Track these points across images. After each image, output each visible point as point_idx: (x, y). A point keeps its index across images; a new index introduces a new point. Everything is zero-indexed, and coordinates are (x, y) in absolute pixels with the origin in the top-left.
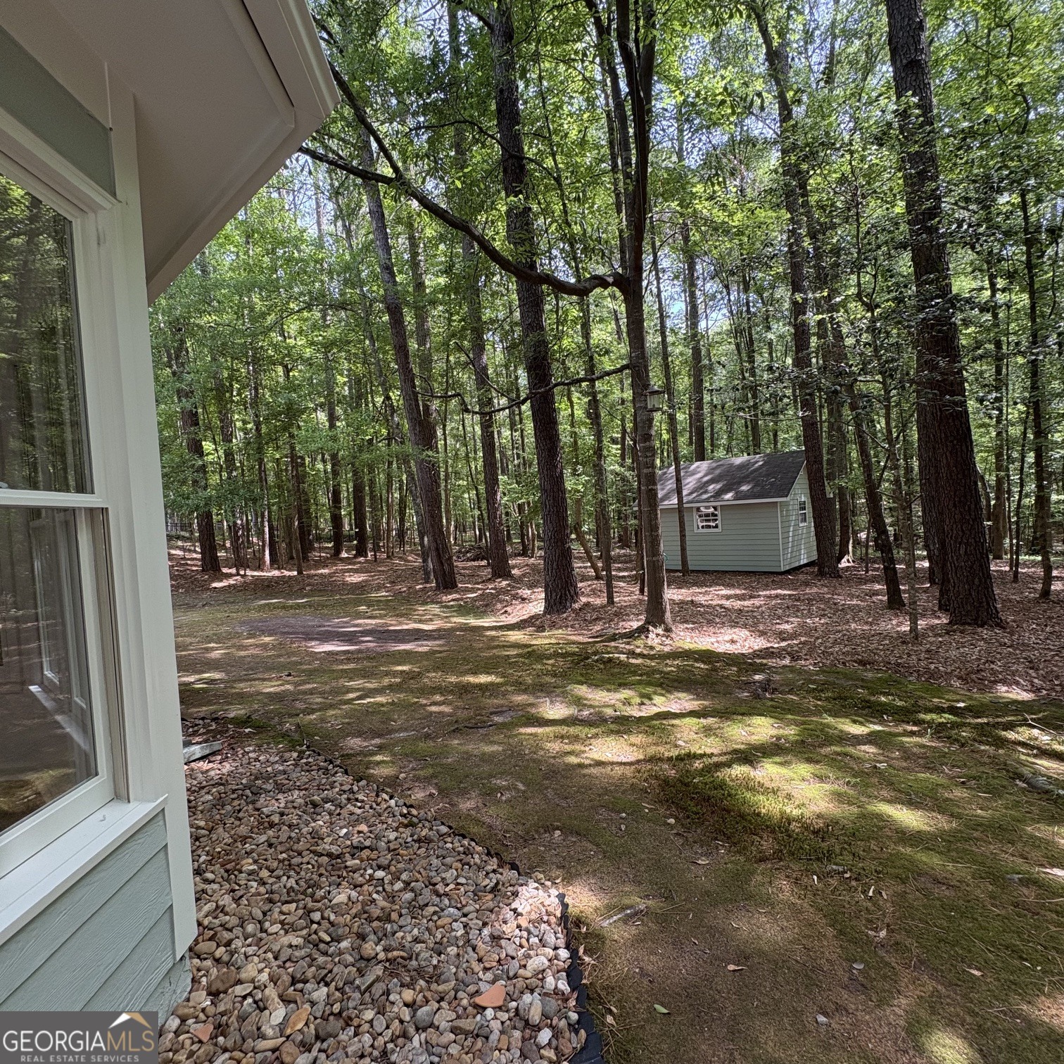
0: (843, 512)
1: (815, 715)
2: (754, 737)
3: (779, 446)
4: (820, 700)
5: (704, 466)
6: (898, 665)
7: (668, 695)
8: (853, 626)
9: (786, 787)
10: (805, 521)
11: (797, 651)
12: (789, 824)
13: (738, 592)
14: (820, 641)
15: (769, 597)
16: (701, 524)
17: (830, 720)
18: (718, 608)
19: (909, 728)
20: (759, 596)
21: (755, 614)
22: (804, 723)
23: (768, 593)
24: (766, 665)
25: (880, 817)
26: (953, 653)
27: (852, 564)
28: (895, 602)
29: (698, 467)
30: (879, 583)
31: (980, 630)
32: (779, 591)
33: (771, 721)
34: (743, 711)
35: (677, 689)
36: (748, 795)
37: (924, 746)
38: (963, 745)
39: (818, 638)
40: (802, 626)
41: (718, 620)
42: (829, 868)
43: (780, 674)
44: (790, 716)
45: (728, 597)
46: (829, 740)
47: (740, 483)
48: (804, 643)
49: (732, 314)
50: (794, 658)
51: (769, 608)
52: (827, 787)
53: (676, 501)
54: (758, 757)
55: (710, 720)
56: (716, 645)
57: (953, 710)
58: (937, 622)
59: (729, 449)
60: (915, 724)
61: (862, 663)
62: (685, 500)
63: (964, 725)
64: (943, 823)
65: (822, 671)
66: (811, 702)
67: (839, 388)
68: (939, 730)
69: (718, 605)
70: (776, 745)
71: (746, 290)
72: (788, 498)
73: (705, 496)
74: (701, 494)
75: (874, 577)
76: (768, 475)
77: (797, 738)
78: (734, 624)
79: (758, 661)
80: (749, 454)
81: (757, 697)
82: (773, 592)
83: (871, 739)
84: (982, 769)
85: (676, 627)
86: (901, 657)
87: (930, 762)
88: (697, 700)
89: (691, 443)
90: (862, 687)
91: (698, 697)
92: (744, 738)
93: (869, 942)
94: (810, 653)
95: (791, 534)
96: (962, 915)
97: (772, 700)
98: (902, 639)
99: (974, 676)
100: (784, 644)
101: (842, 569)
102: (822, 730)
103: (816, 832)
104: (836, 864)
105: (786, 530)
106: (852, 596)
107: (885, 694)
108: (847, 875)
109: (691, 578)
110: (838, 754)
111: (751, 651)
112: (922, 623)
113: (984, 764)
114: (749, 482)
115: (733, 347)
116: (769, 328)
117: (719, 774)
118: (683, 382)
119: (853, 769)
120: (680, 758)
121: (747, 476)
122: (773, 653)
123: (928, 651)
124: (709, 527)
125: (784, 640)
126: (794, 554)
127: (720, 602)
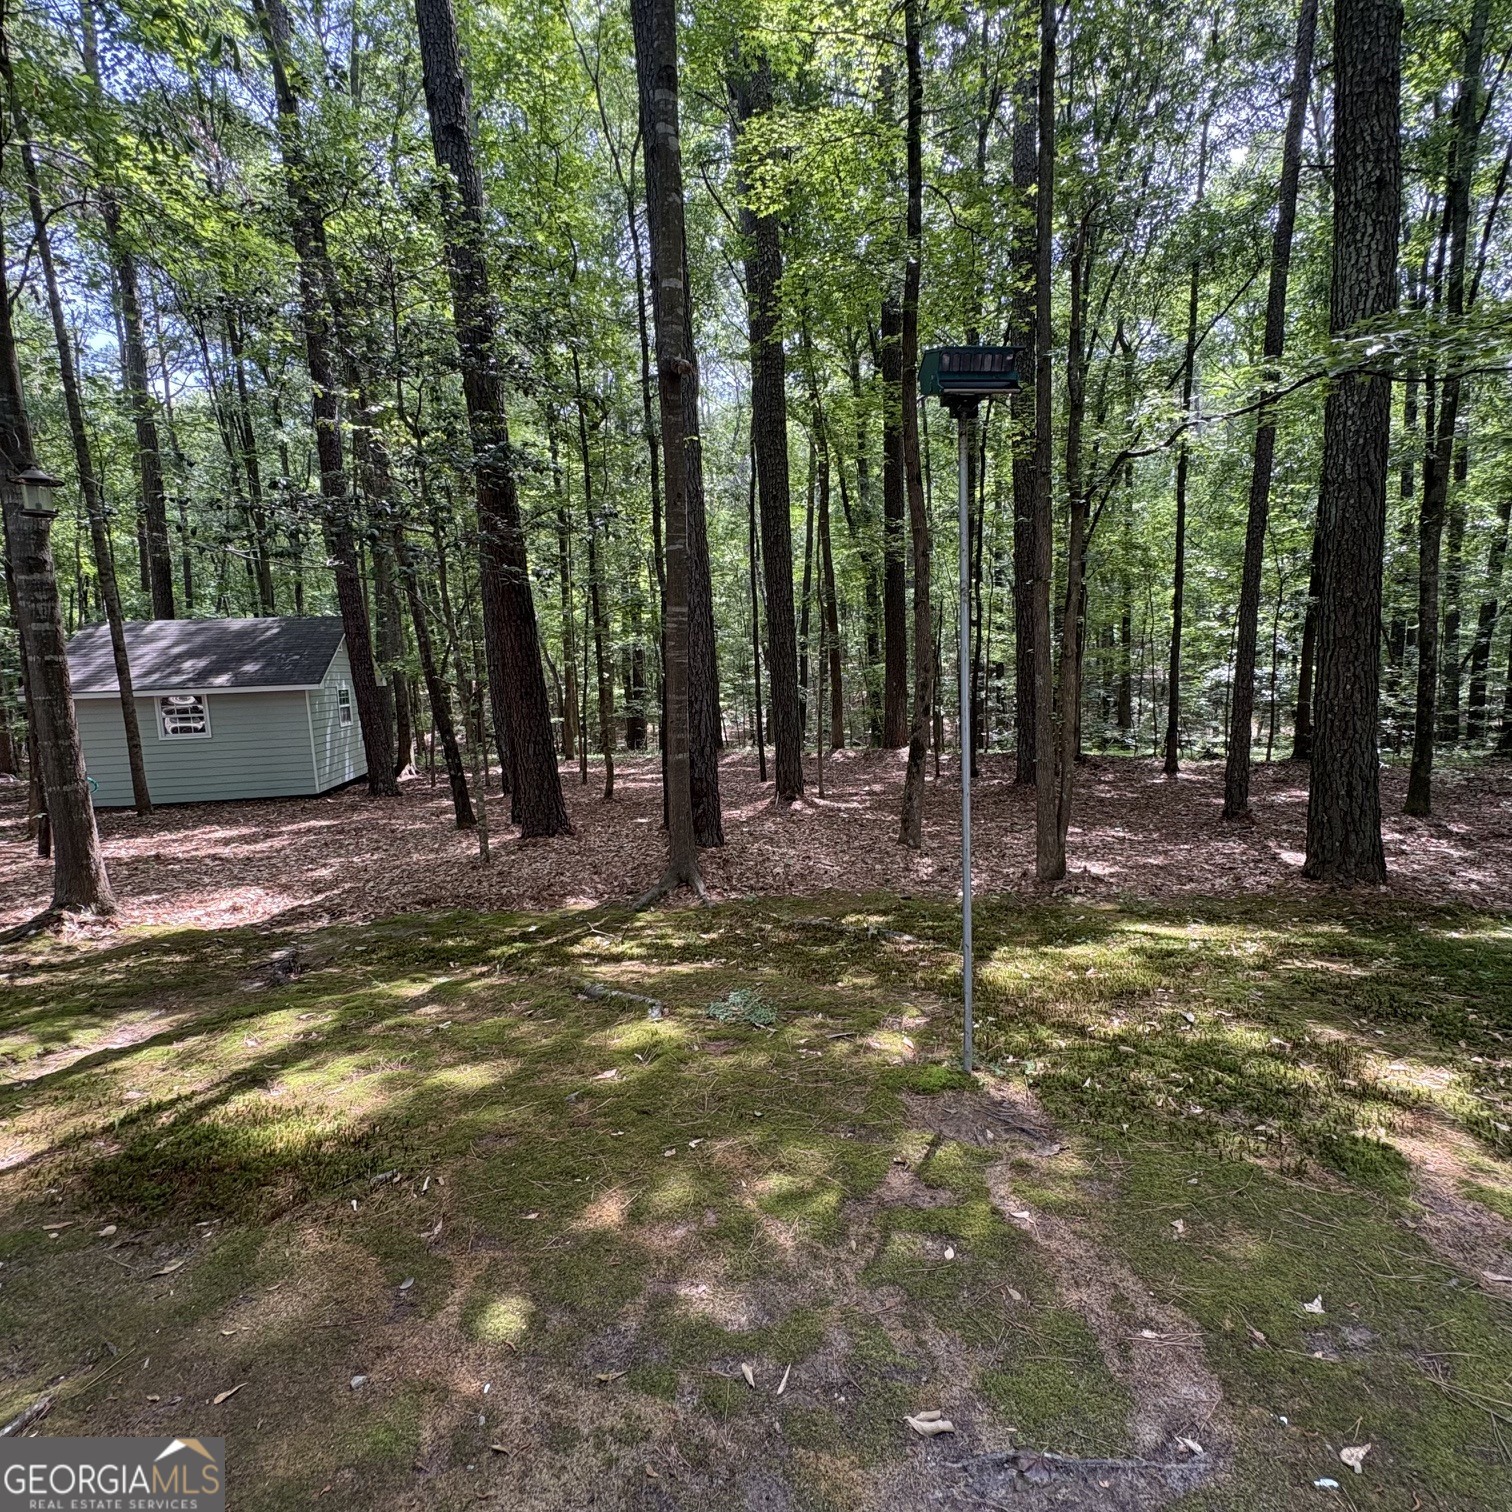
0: (401, 705)
1: (362, 985)
2: (270, 1044)
3: (306, 606)
4: (370, 964)
5: (172, 628)
6: (468, 896)
7: (107, 1023)
8: (415, 857)
9: (317, 1099)
10: (349, 719)
11: (339, 905)
12: (319, 1147)
13: (245, 831)
14: (371, 884)
15: (298, 833)
16: (170, 726)
17: (382, 987)
18: (208, 861)
19: (478, 970)
20: (281, 833)
21: (274, 861)
22: (347, 1001)
23: (295, 827)
24: (291, 933)
25: (439, 1089)
26: (526, 871)
27: (415, 776)
28: (466, 820)
29: (160, 629)
30: (447, 797)
31: (551, 840)
32: (313, 823)
33: (294, 1012)
34: (251, 1010)
35: (126, 1008)
36: (254, 1133)
37: (492, 987)
38: (532, 973)
39: (368, 881)
40: (345, 868)
41: (207, 880)
42: (374, 1181)
43: (315, 941)
44: (326, 998)
45: (226, 842)
46: (380, 1014)
47: (241, 659)
48: (349, 891)
49: (212, 383)
50: (335, 913)
51: (296, 850)
52: (375, 1076)
53: (116, 686)
54: (274, 1070)
55: (191, 1042)
56: (205, 920)
57: (525, 937)
58: (509, 837)
59: (221, 605)
60: (485, 963)
61: (426, 903)
62: (135, 684)
63: (534, 950)
64: (508, 1067)
65: (375, 925)
66: (359, 970)
67: (376, 532)
68: (509, 964)
69: (208, 856)
70: (305, 1044)
71: (237, 351)
72: (321, 686)
73: (176, 679)
74: (170, 675)
75: (442, 790)
76: (290, 649)
77: (337, 1024)
78: (238, 881)
79: (278, 931)
80: (256, 615)
81: (275, 983)
82: (304, 825)
83: (433, 997)
84: (548, 993)
85: (124, 905)
86: (471, 887)
87: (497, 1003)
88: (167, 1016)
89: (145, 587)
90: (426, 934)
91: (169, 1009)
92: (250, 1051)
93: (423, 1246)
94: (357, 904)
95: (328, 738)
96: (523, 1161)
97: (299, 981)
98: (474, 864)
99: (545, 893)
100: (319, 898)
101: (403, 783)
102: (371, 1004)
103: (357, 1143)
104: (383, 1172)
105: (321, 732)
106: (414, 818)
107: (452, 936)
108: (396, 1180)
109: (155, 818)
110: (391, 1028)
111: (267, 917)
112: (493, 842)
113: (549, 988)
114: (256, 659)
115: (217, 439)
116: (279, 424)
117: (206, 1119)
118: (123, 478)
119: (409, 1041)
120: (129, 1121)
121: (253, 650)
122: (302, 914)
123: (500, 873)
124: (188, 730)
125: (318, 892)
126: (334, 767)
127: (212, 851)
